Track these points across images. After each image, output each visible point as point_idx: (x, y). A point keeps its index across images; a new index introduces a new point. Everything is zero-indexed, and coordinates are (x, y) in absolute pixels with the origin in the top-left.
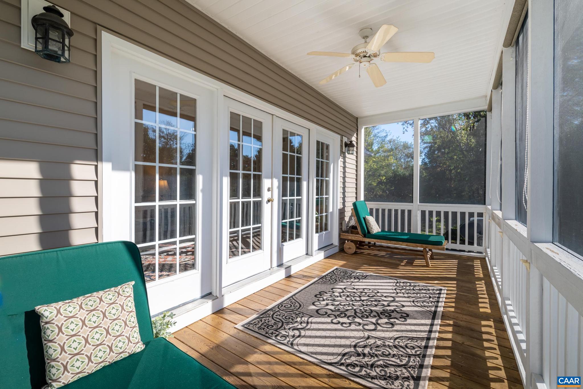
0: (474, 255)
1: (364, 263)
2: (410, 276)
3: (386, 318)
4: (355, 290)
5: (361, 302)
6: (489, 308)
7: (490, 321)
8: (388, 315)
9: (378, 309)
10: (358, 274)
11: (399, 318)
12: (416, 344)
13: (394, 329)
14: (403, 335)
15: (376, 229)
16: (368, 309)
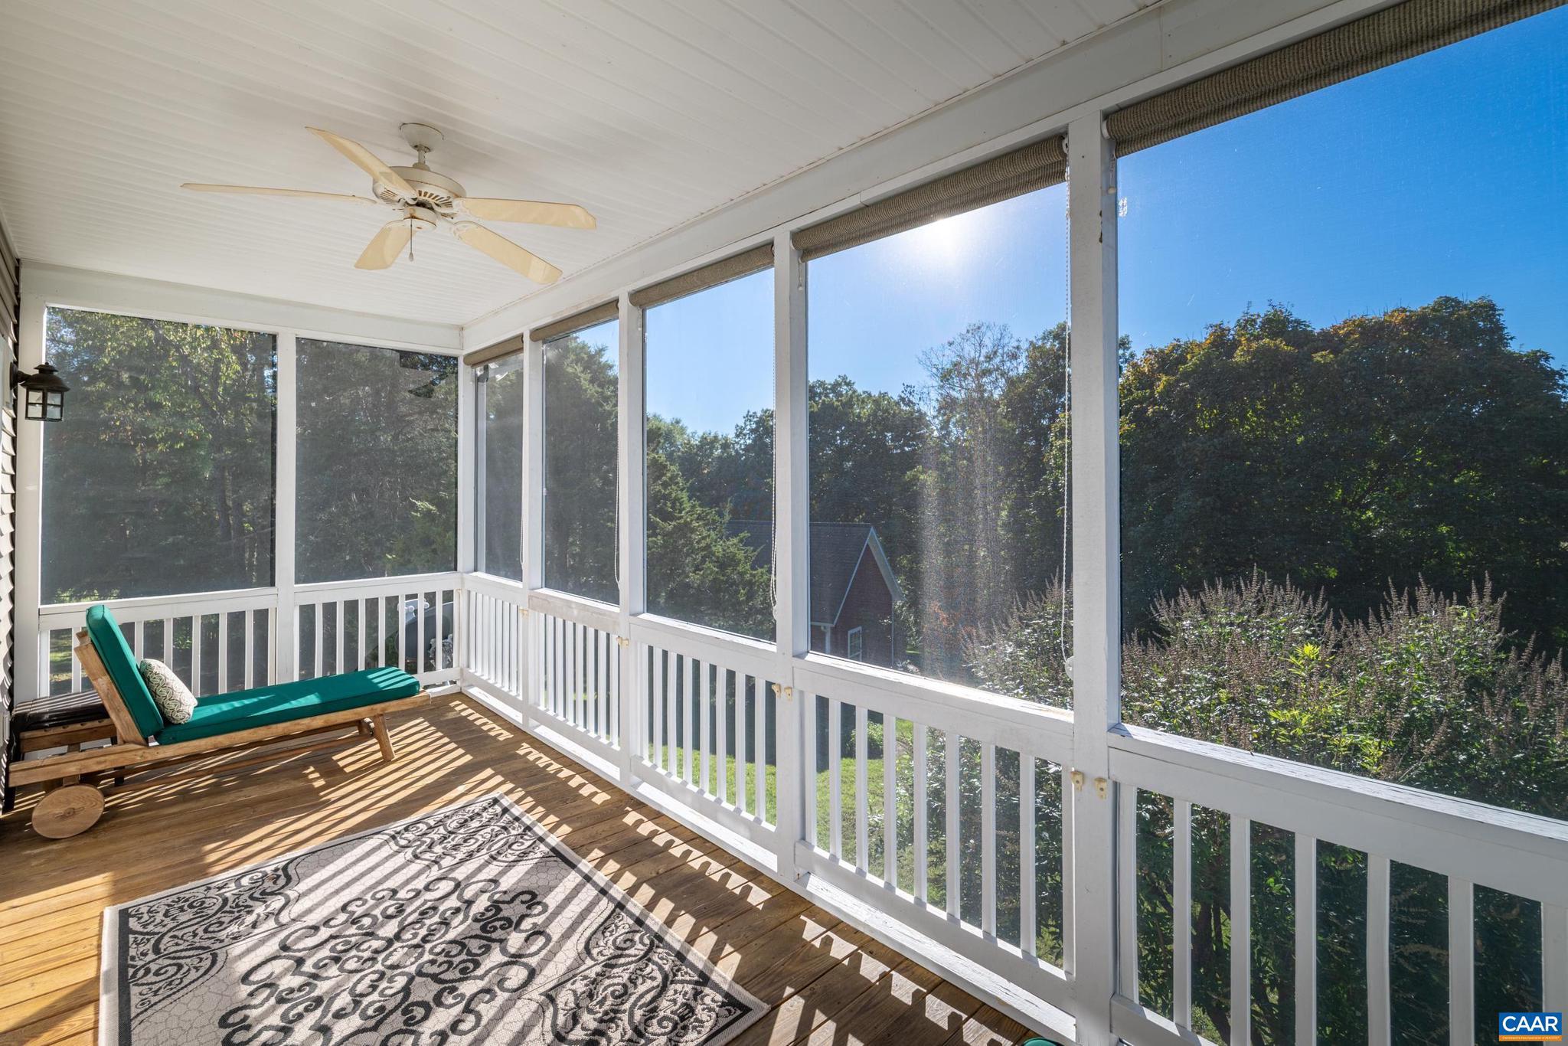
0: (439, 692)
1: (199, 840)
2: (390, 807)
3: (511, 931)
4: (323, 929)
5: (397, 945)
6: (599, 791)
7: (628, 812)
8: (502, 922)
9: (462, 927)
10: (245, 881)
11: (529, 912)
12: (621, 931)
13: (555, 938)
14: (588, 934)
15: (185, 701)
16: (443, 946)
